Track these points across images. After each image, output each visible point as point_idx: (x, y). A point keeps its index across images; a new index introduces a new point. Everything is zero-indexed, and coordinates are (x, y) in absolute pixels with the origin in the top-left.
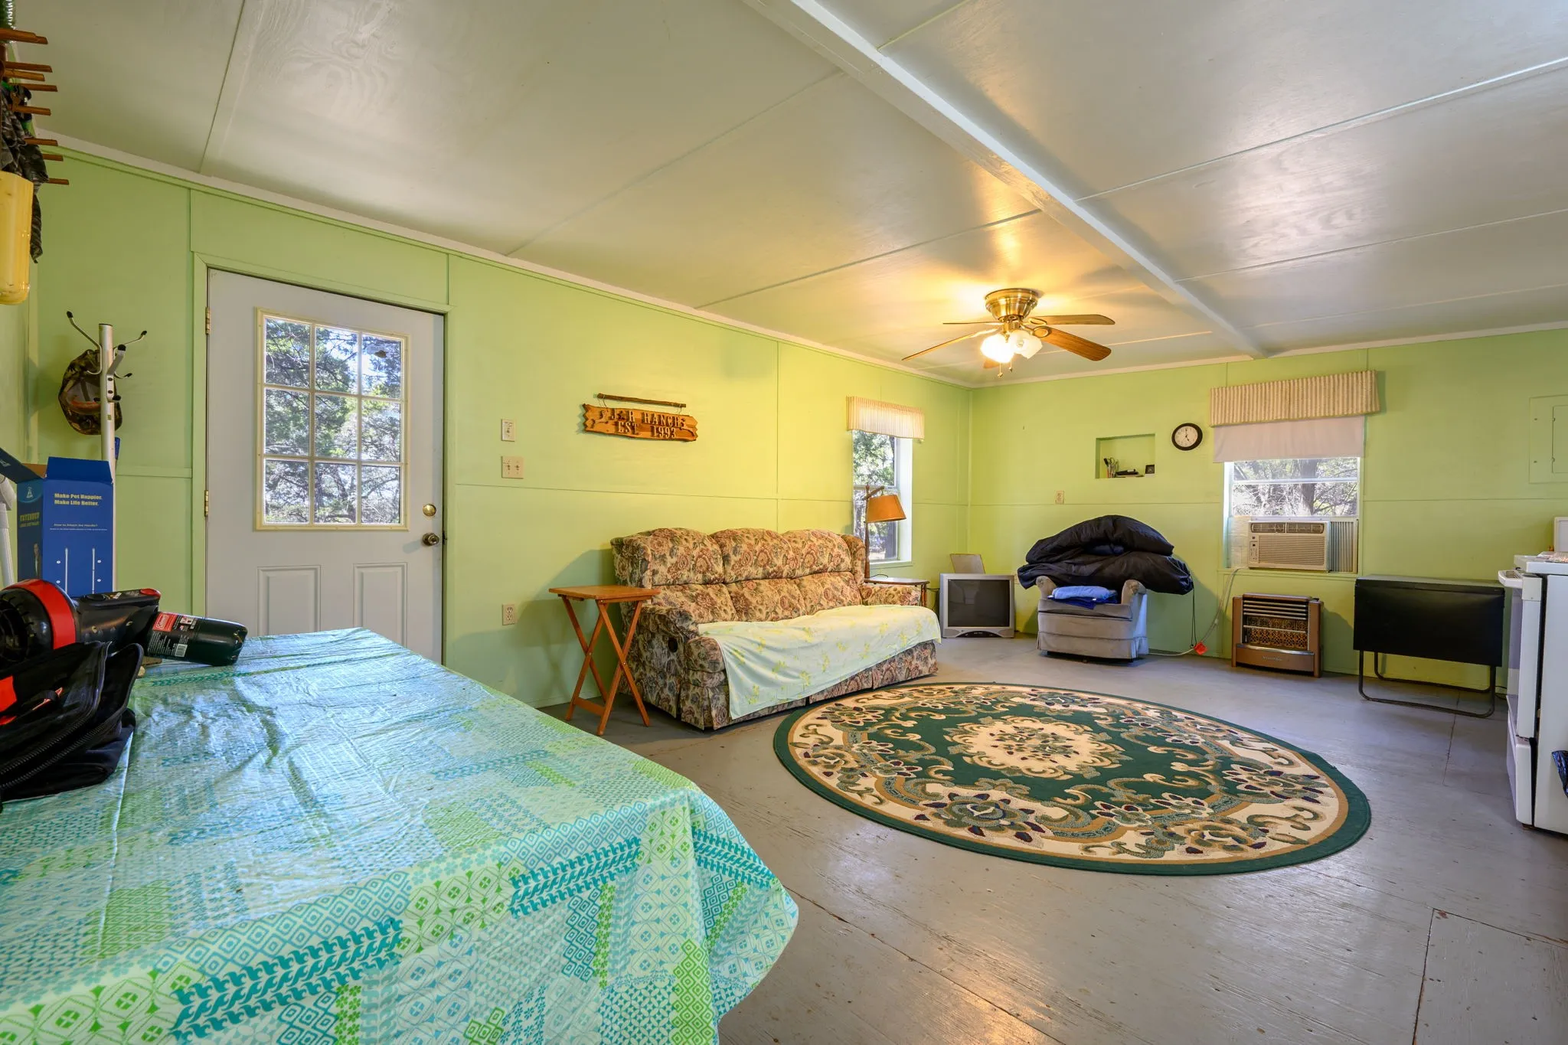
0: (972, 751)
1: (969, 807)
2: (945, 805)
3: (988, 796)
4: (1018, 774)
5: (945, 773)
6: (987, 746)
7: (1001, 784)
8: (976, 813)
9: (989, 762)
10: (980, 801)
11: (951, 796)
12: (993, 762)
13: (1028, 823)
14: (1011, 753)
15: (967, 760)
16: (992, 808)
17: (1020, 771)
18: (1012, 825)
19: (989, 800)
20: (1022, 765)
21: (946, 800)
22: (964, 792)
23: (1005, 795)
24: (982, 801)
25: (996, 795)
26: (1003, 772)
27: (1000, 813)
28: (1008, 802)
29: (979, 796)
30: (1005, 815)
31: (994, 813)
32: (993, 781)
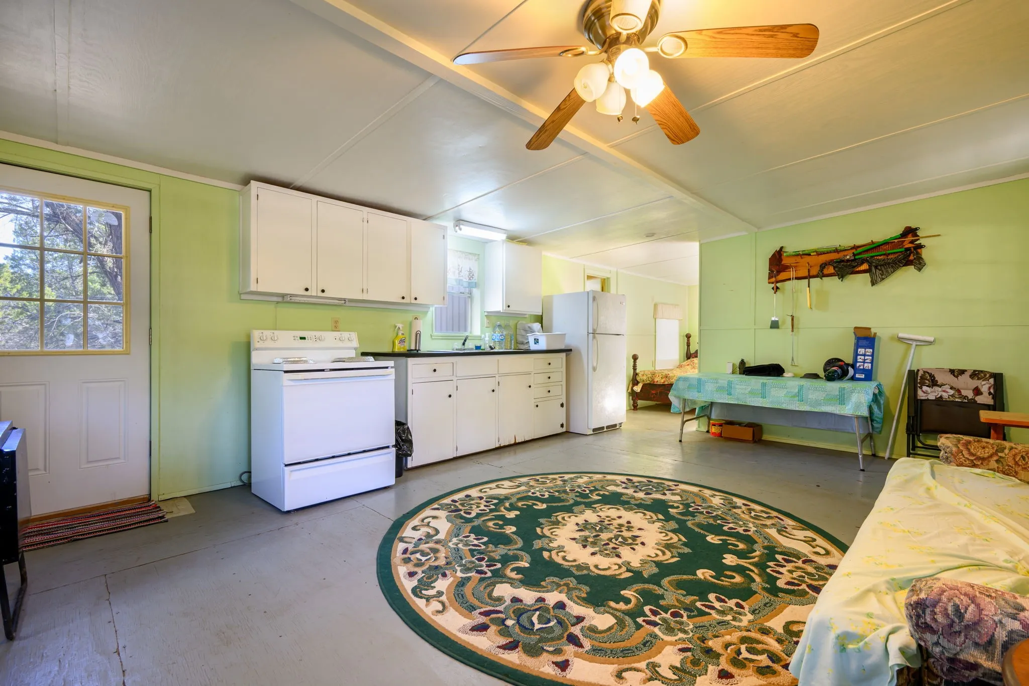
0: (658, 524)
1: (655, 490)
2: (666, 490)
3: (645, 494)
4: (626, 506)
5: (672, 507)
6: (648, 530)
7: (638, 500)
8: (651, 487)
9: (645, 514)
10: (649, 491)
11: (665, 494)
12: (642, 515)
13: (626, 484)
14: (629, 522)
15: (661, 517)
16: (643, 488)
17: (625, 509)
18: (634, 483)
19: (644, 493)
20: (622, 512)
21: (667, 492)
22: (658, 496)
23: (636, 495)
24: (648, 491)
25: (641, 495)
26: (636, 507)
27: (639, 487)
28: (635, 492)
29: (650, 494)
30: (637, 487)
31: (642, 487)
32: (643, 502)
